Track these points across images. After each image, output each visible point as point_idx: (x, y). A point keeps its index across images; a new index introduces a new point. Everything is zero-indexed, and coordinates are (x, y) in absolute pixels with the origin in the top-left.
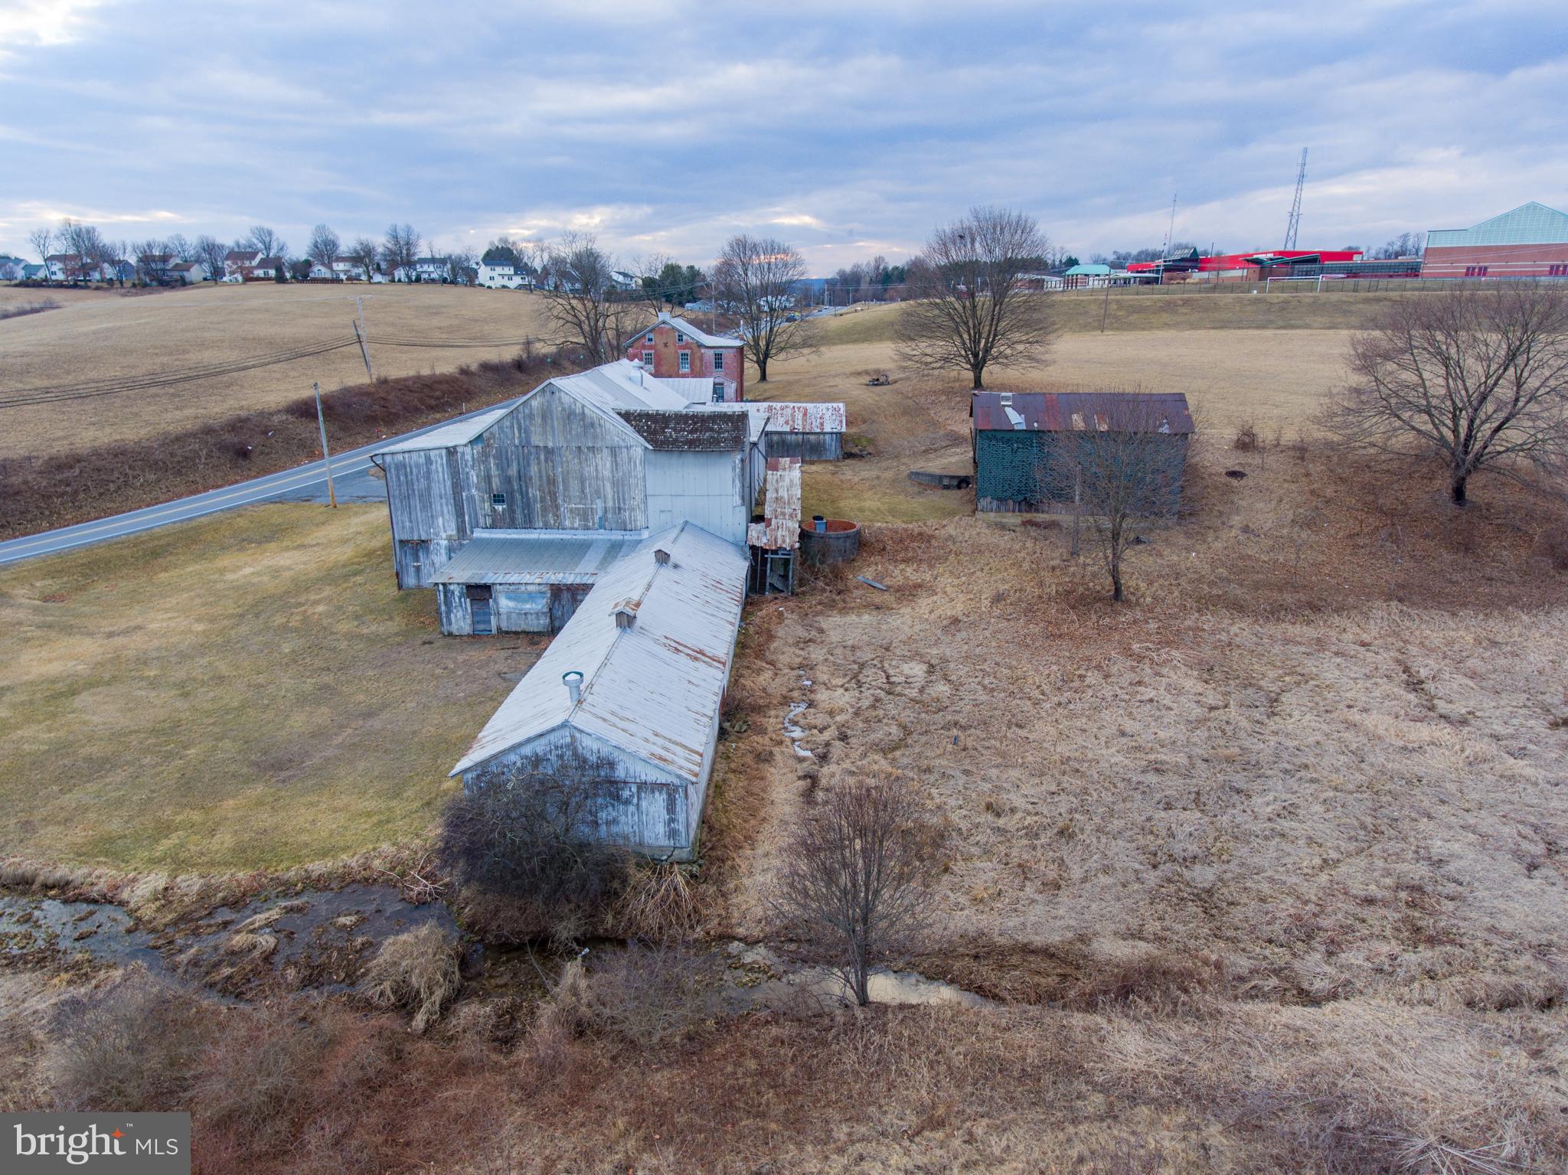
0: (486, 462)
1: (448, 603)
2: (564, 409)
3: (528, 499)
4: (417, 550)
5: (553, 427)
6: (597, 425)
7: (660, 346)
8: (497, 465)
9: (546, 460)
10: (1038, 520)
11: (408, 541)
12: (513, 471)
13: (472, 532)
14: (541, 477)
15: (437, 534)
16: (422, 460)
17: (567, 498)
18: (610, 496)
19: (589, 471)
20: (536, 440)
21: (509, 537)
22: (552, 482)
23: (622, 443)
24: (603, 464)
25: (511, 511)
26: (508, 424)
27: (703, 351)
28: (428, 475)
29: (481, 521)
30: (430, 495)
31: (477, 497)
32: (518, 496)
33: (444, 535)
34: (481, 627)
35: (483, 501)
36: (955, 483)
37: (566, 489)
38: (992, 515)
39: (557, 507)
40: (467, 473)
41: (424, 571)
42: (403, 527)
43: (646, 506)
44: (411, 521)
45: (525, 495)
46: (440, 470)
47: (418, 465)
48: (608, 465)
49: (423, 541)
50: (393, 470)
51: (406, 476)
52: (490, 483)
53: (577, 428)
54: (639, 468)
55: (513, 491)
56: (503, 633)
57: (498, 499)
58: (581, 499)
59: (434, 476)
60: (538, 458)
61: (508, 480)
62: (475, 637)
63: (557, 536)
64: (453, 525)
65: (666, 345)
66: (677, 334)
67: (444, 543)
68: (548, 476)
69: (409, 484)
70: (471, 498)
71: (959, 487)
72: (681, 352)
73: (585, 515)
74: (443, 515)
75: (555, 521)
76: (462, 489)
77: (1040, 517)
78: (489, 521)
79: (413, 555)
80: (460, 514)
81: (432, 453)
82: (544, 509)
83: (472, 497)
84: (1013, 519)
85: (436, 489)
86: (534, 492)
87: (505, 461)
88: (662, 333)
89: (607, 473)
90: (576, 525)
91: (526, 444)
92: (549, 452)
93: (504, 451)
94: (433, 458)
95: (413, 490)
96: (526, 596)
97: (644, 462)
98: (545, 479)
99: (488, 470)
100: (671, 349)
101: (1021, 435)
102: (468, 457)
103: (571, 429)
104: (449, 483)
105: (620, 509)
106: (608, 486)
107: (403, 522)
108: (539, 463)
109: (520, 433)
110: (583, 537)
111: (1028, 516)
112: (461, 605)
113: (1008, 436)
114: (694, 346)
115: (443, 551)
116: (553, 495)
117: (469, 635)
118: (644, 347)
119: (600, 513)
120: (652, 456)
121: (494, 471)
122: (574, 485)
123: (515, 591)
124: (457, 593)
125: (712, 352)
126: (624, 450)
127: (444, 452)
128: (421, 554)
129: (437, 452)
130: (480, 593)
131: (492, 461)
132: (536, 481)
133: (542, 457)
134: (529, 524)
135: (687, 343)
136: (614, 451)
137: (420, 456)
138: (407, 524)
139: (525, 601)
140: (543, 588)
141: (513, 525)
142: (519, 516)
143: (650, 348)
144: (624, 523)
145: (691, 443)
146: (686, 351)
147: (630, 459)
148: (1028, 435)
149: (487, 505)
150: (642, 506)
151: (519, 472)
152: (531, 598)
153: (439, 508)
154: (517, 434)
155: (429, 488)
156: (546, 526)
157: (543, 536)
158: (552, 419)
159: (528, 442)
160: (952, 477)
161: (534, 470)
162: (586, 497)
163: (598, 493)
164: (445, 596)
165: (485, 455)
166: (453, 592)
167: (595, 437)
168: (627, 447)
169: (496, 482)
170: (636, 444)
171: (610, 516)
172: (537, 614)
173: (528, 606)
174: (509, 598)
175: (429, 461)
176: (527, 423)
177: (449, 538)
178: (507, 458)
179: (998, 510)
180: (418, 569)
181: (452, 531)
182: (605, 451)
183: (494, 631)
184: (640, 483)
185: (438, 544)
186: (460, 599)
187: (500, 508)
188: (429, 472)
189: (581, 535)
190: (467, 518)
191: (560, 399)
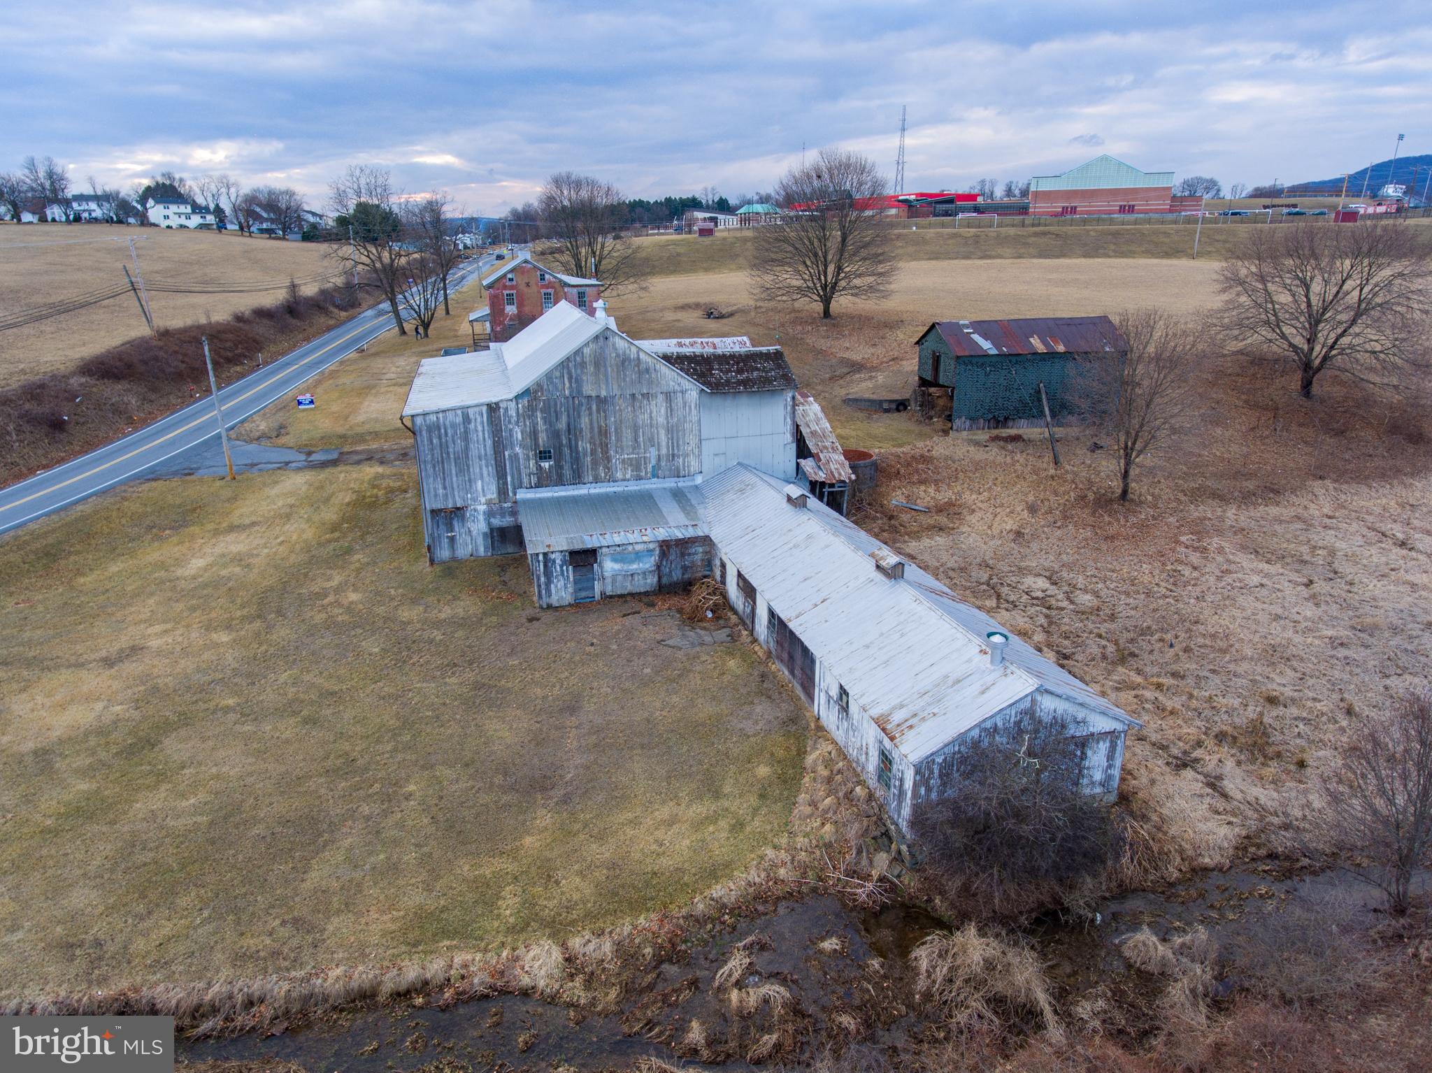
0: (532, 416)
1: (548, 574)
2: (618, 356)
3: (577, 452)
4: (452, 519)
5: (606, 376)
6: (652, 370)
7: (522, 287)
8: (544, 419)
9: (598, 411)
10: (1004, 435)
11: (440, 510)
12: (562, 425)
13: (515, 494)
14: (592, 428)
15: (475, 500)
16: (459, 419)
17: (620, 449)
18: (664, 444)
19: (643, 418)
20: (589, 389)
21: (556, 494)
22: (604, 433)
23: (677, 387)
24: (657, 411)
25: (559, 466)
26: (558, 374)
27: (566, 290)
28: (466, 436)
29: (525, 480)
30: (467, 457)
31: (521, 456)
32: (566, 451)
33: (483, 500)
34: (583, 594)
35: (528, 459)
36: (894, 406)
37: (619, 439)
38: (965, 433)
39: (609, 459)
40: (511, 430)
41: (459, 541)
42: (436, 495)
43: (700, 451)
44: (445, 488)
45: (573, 448)
46: (480, 428)
47: (453, 425)
48: (663, 411)
49: (458, 509)
50: (424, 433)
51: (440, 438)
52: (536, 439)
53: (631, 375)
54: (694, 412)
55: (561, 445)
56: (607, 598)
57: (544, 455)
58: (634, 448)
59: (473, 436)
60: (590, 409)
61: (556, 434)
62: (582, 605)
63: (609, 490)
64: (494, 488)
65: (528, 285)
66: (538, 273)
67: (482, 508)
68: (600, 427)
69: (444, 447)
70: (515, 457)
71: (898, 410)
72: (543, 291)
73: (637, 465)
74: (482, 478)
75: (606, 474)
76: (505, 448)
77: (1005, 432)
78: (534, 480)
79: (446, 524)
80: (501, 474)
81: (471, 411)
82: (595, 463)
83: (516, 455)
84: (983, 436)
85: (474, 450)
86: (584, 445)
87: (553, 414)
88: (523, 273)
89: (661, 420)
90: (628, 476)
91: (577, 393)
92: (602, 401)
93: (552, 404)
94: (471, 416)
95: (448, 453)
96: (633, 556)
97: (699, 406)
98: (596, 430)
99: (535, 425)
100: (534, 289)
101: (993, 360)
102: (513, 413)
103: (625, 375)
104: (489, 443)
105: (673, 455)
106: (662, 433)
107: (435, 489)
108: (590, 414)
109: (570, 382)
110: (636, 488)
111: (995, 432)
112: (562, 574)
113: (981, 361)
114: (557, 285)
115: (481, 518)
116: (605, 447)
117: (570, 605)
118: (505, 287)
119: (653, 462)
120: (706, 399)
121: (541, 426)
122: (627, 434)
123: (621, 552)
124: (558, 562)
125: (575, 291)
126: (679, 395)
127: (484, 409)
128: (455, 523)
129: (477, 409)
130: (583, 559)
131: (539, 414)
132: (587, 434)
133: (594, 407)
134: (578, 479)
135: (550, 282)
136: (669, 396)
137: (456, 415)
138: (441, 491)
139: (632, 562)
140: (651, 546)
141: (560, 482)
142: (567, 472)
143: (512, 288)
144: (678, 470)
145: (744, 383)
146: (549, 291)
147: (685, 404)
148: (998, 359)
149: (532, 463)
150: (696, 451)
151: (569, 425)
152: (638, 556)
153: (477, 470)
154: (567, 385)
155: (467, 449)
156: (597, 480)
157: (592, 491)
158: (605, 366)
159: (579, 392)
160: (891, 401)
161: (584, 421)
162: (639, 446)
163: (652, 441)
164: (546, 566)
165: (531, 409)
166: (554, 561)
167: (650, 382)
168: (682, 392)
169: (542, 438)
170: (691, 389)
171: (663, 464)
172: (644, 573)
173: (635, 566)
174: (615, 560)
175: (467, 420)
176: (579, 371)
177: (489, 503)
178: (556, 412)
179: (970, 429)
180: (452, 539)
181: (492, 494)
182: (661, 398)
183: (598, 596)
184: (695, 427)
185: (475, 510)
186: (561, 567)
187: (546, 465)
188: (466, 432)
189: (633, 487)
190: (509, 479)
191: (614, 345)
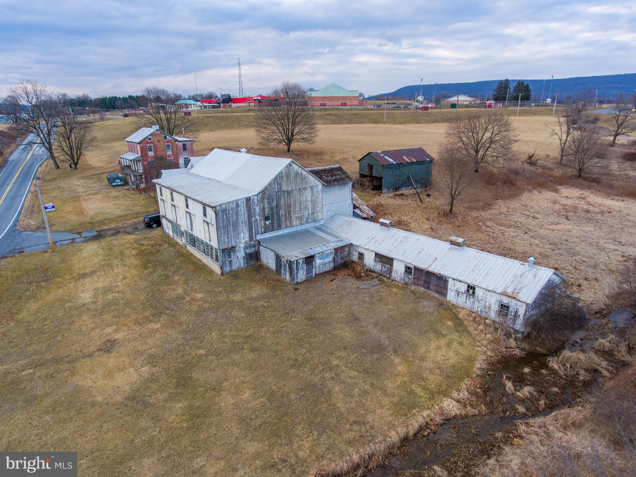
0: (263, 202)
1: (297, 269)
2: (295, 172)
3: (280, 216)
4: (230, 252)
5: (290, 181)
6: (306, 178)
7: (156, 142)
8: (268, 202)
9: (287, 197)
10: (398, 194)
11: (226, 249)
12: (274, 204)
13: (256, 237)
14: (285, 205)
15: (240, 242)
16: (234, 206)
17: (295, 212)
18: (310, 208)
19: (303, 198)
20: (284, 188)
21: (271, 235)
22: (289, 206)
23: (315, 184)
24: (308, 194)
25: (272, 223)
26: (273, 182)
27: (177, 143)
28: (237, 214)
29: (260, 230)
30: (237, 223)
31: (258, 220)
32: (275, 215)
33: (243, 242)
34: (309, 275)
35: (261, 221)
37: (294, 208)
38: (386, 194)
39: (291, 217)
40: (255, 209)
41: (233, 262)
42: (224, 242)
43: (322, 210)
44: (228, 238)
45: (278, 214)
46: (243, 209)
47: (232, 209)
48: (310, 194)
49: (233, 247)
50: (220, 214)
51: (227, 215)
52: (264, 212)
53: (299, 181)
54: (320, 194)
55: (273, 213)
56: (317, 275)
57: (267, 219)
58: (300, 212)
59: (240, 213)
60: (284, 196)
61: (272, 209)
62: (308, 280)
63: (291, 230)
64: (247, 236)
65: (158, 141)
66: (163, 136)
67: (242, 245)
68: (288, 204)
69: (228, 219)
70: (256, 220)
72: (166, 144)
73: (300, 219)
74: (243, 232)
75: (290, 224)
76: (252, 217)
78: (263, 230)
79: (228, 255)
80: (250, 229)
81: (239, 202)
82: (286, 219)
83: (257, 220)
84: (391, 195)
85: (240, 220)
86: (282, 212)
87: (271, 200)
88: (156, 136)
89: (309, 198)
90: (297, 224)
92: (289, 192)
93: (271, 195)
94: (239, 204)
95: (230, 222)
96: (326, 256)
97: (322, 191)
98: (286, 205)
99: (264, 205)
100: (162, 143)
101: (395, 166)
102: (256, 201)
103: (297, 181)
104: (246, 215)
105: (313, 213)
106: (310, 203)
107: (224, 239)
108: (285, 199)
109: (278, 185)
110: (301, 228)
111: (395, 193)
112: (302, 268)
114: (173, 141)
115: (242, 250)
116: (289, 212)
117: (305, 281)
118: (147, 143)
119: (307, 216)
120: (324, 188)
121: (266, 206)
122: (298, 205)
123: (322, 255)
124: (301, 263)
125: (181, 143)
126: (315, 187)
127: (245, 200)
128: (232, 254)
129: (242, 201)
130: (309, 260)
131: (266, 201)
132: (283, 207)
133: (286, 195)
134: (279, 228)
135: (169, 140)
136: (312, 188)
137: (233, 204)
138: (226, 240)
139: (325, 258)
141: (273, 230)
142: (276, 225)
143: (151, 143)
144: (315, 219)
145: (336, 180)
146: (169, 144)
147: (317, 191)
149: (263, 222)
150: (321, 210)
151: (277, 204)
152: (327, 256)
153: (241, 229)
154: (276, 187)
155: (237, 219)
156: (286, 227)
157: (285, 232)
158: (290, 177)
159: (281, 189)
161: (282, 202)
162: (301, 210)
163: (306, 208)
164: (297, 265)
165: (263, 198)
166: (300, 263)
167: (306, 183)
168: (316, 186)
169: (267, 210)
170: (318, 184)
171: (310, 217)
172: (329, 262)
173: (326, 260)
174: (320, 259)
175: (237, 205)
176: (281, 180)
177: (245, 243)
178: (272, 198)
179: (388, 192)
180: (230, 262)
181: (247, 239)
182: (309, 189)
183: (314, 275)
184: (321, 200)
185: (240, 247)
186: (302, 265)
187: (268, 223)
188: (237, 211)
189: (300, 228)
190: (254, 231)
191: (293, 168)
